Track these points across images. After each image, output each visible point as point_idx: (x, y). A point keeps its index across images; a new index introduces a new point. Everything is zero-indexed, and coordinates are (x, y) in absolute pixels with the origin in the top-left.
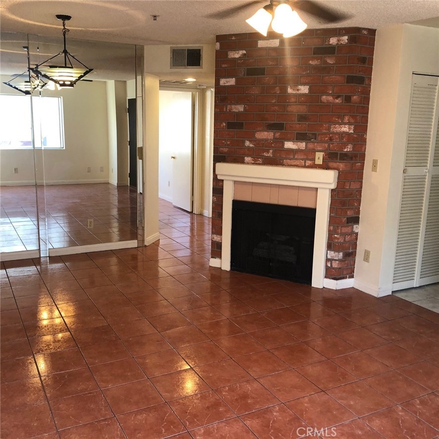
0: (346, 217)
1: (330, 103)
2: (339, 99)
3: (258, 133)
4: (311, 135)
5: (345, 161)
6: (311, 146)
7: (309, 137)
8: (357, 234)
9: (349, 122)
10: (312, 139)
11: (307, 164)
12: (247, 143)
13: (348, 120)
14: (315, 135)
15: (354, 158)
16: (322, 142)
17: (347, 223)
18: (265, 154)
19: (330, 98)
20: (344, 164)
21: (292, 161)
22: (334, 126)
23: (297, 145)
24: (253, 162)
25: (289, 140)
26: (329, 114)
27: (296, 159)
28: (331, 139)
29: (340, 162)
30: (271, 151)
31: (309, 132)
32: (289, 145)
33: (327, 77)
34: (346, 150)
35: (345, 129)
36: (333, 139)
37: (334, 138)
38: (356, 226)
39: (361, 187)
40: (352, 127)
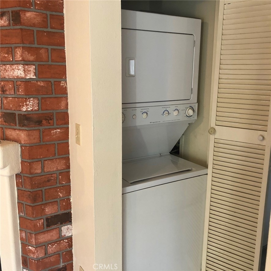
0: (45, 217)
2: (5, 18)
5: (27, 129)
8: (70, 239)
9: (23, 60)
13: (21, 56)
15: (44, 122)
17: (48, 226)
22: (4, 67)
28: (3, 90)
29: (20, 130)
34: (24, 109)
35: (19, 72)
36: (6, 90)
37: (7, 88)
38: (66, 227)
39: (69, 167)
40: (32, 68)
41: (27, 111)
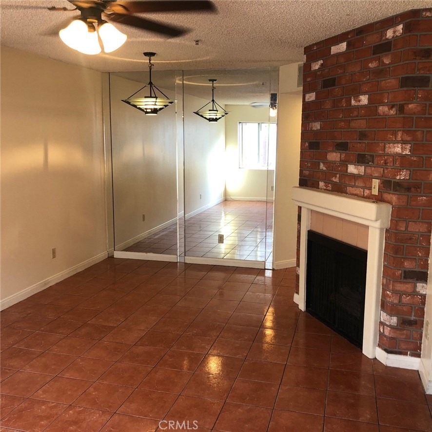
0: (403, 269)
1: (386, 115)
2: (394, 109)
3: (329, 153)
4: (369, 157)
5: (398, 193)
6: (369, 171)
7: (368, 159)
8: (424, 297)
9: (402, 140)
10: (370, 162)
11: (365, 194)
12: (322, 166)
13: (401, 137)
14: (372, 156)
15: (413, 189)
16: (378, 166)
17: (405, 278)
18: (334, 179)
19: (386, 109)
20: (396, 196)
21: (353, 189)
22: (389, 145)
23: (358, 169)
24: (325, 188)
25: (351, 163)
26: (385, 129)
27: (357, 187)
28: (386, 163)
29: (393, 194)
30: (338, 176)
31: (367, 153)
32: (352, 169)
33: (384, 82)
34: (398, 178)
35: (398, 149)
36: (388, 163)
37: (389, 161)
38: (421, 284)
40: (408, 146)
41: (400, 179)
